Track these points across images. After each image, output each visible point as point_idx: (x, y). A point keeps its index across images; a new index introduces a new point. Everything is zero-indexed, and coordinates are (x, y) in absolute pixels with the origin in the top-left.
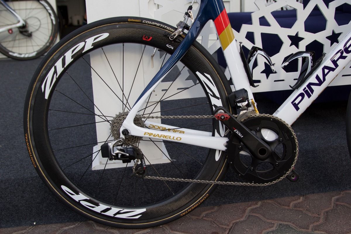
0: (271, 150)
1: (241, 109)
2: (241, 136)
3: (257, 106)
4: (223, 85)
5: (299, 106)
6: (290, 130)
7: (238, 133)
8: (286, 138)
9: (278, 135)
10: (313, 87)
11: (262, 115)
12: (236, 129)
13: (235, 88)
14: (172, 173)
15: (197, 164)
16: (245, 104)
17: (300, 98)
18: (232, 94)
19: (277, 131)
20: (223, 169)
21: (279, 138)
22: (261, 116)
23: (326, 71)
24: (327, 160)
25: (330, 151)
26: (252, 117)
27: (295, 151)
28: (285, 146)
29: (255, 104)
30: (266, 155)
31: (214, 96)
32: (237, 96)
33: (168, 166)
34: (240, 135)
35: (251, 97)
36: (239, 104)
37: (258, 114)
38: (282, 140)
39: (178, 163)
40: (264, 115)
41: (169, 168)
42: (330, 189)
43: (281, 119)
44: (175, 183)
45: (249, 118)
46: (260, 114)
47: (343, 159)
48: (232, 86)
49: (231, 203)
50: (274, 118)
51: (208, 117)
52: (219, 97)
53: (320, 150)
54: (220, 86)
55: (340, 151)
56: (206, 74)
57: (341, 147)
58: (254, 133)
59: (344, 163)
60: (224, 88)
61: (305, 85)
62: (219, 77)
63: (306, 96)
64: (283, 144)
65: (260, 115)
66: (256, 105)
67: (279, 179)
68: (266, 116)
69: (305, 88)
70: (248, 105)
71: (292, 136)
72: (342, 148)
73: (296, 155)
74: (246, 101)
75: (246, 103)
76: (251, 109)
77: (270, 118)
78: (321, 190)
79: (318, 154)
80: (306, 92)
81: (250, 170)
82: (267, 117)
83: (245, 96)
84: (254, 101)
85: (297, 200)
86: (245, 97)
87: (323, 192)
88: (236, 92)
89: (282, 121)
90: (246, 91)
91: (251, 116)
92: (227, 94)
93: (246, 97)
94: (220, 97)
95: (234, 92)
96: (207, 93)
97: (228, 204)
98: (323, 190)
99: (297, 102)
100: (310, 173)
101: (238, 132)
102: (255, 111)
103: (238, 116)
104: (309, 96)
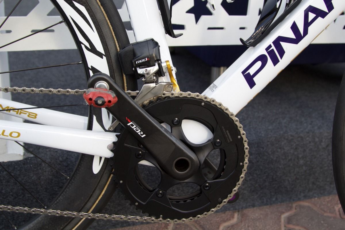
0: (198, 162)
1: (143, 79)
2: (142, 135)
3: (176, 74)
4: (111, 28)
5: (255, 79)
6: (236, 125)
7: (135, 129)
8: (228, 140)
9: (213, 133)
10: (284, 44)
11: (185, 94)
12: (131, 121)
13: (135, 36)
14: (23, 179)
15: (69, 163)
16: (153, 70)
17: (259, 64)
18: (127, 49)
19: (212, 126)
20: (108, 187)
21: (215, 138)
22: (183, 97)
23: (311, 16)
24: (277, 157)
25: (283, 143)
26: (166, 97)
27: (241, 164)
28: (224, 154)
29: (172, 70)
30: (188, 172)
31: (93, 50)
32: (138, 53)
33: (16, 167)
34: (139, 133)
35: (166, 57)
36: (140, 71)
37: (177, 91)
38: (221, 143)
39: (36, 162)
40: (189, 95)
41: (18, 170)
42: (277, 199)
43: (220, 105)
44: (28, 197)
45: (159, 99)
46: (182, 92)
47: (300, 156)
48: (129, 32)
49: (125, 225)
50: (208, 100)
51: (77, 92)
52: (103, 52)
53: (268, 141)
54: (105, 30)
55: (297, 143)
56: (77, 5)
57: (299, 137)
58: (168, 128)
59: (301, 162)
60: (114, 35)
61: (269, 40)
62: (104, 12)
63: (270, 61)
64: (221, 149)
65: (181, 94)
66: (174, 73)
67: (209, 211)
68: (193, 98)
69: (270, 46)
70: (160, 73)
71: (239, 137)
72: (299, 139)
73: (243, 170)
74: (155, 65)
75: (156, 68)
76: (164, 80)
77: (201, 100)
78: (265, 201)
79: (265, 149)
80: (271, 53)
81: (157, 194)
82: (195, 98)
83: (154, 55)
84: (172, 65)
85: (230, 220)
86: (153, 57)
87: (268, 205)
88: (138, 44)
89: (223, 108)
90: (156, 44)
91: (164, 94)
92: (119, 47)
93: (156, 56)
94: (104, 54)
95: (133, 44)
96: (78, 43)
97: (120, 227)
98: (267, 201)
99: (252, 71)
100: (251, 177)
101: (135, 126)
102: (171, 86)
103: (138, 93)
104: (275, 62)
